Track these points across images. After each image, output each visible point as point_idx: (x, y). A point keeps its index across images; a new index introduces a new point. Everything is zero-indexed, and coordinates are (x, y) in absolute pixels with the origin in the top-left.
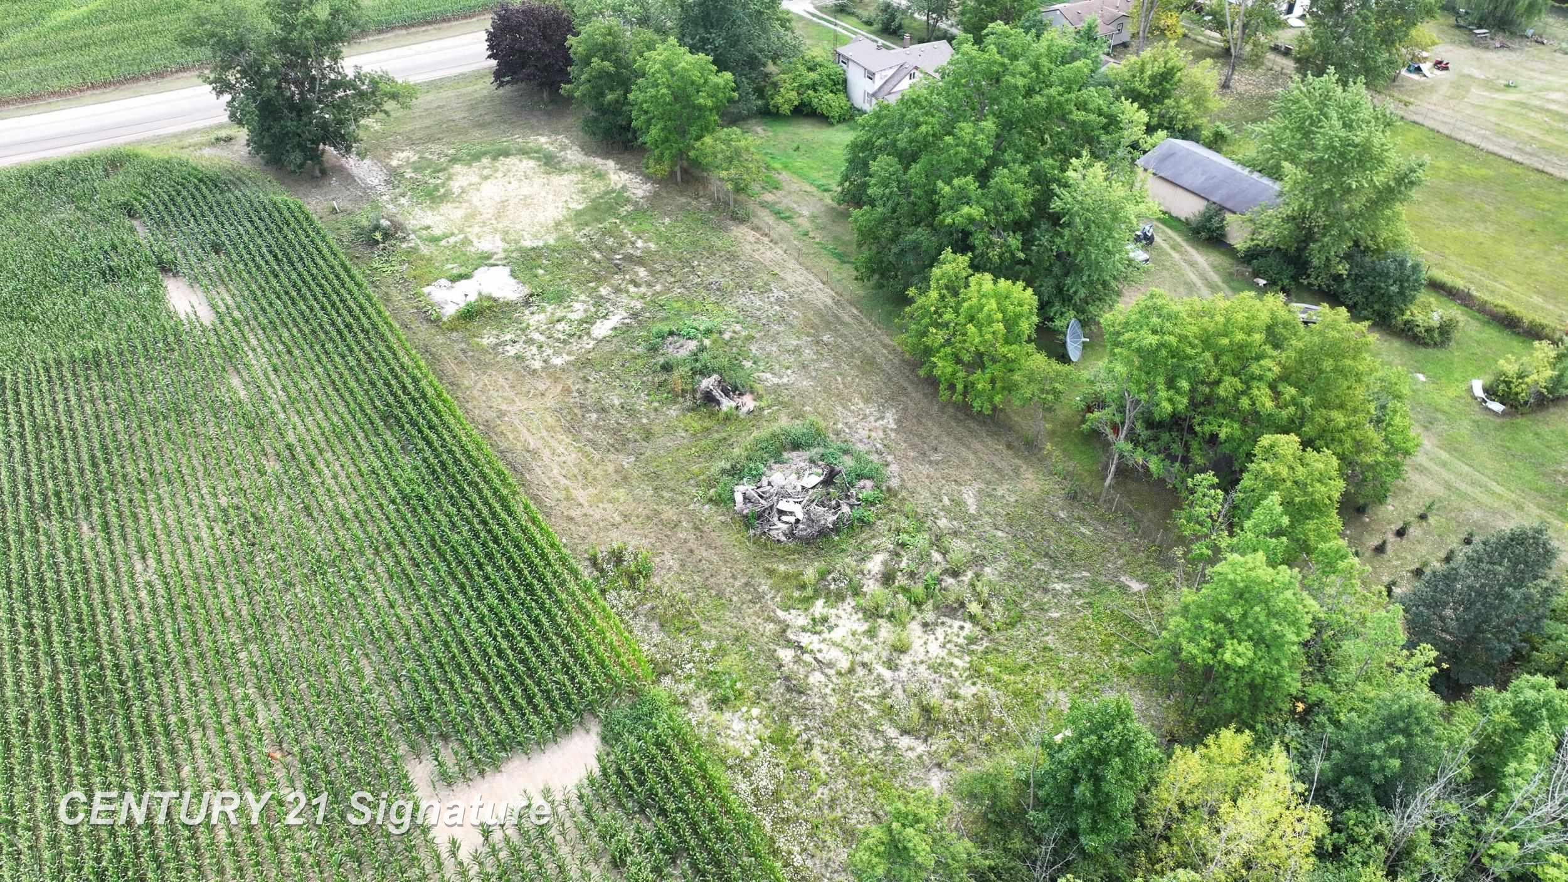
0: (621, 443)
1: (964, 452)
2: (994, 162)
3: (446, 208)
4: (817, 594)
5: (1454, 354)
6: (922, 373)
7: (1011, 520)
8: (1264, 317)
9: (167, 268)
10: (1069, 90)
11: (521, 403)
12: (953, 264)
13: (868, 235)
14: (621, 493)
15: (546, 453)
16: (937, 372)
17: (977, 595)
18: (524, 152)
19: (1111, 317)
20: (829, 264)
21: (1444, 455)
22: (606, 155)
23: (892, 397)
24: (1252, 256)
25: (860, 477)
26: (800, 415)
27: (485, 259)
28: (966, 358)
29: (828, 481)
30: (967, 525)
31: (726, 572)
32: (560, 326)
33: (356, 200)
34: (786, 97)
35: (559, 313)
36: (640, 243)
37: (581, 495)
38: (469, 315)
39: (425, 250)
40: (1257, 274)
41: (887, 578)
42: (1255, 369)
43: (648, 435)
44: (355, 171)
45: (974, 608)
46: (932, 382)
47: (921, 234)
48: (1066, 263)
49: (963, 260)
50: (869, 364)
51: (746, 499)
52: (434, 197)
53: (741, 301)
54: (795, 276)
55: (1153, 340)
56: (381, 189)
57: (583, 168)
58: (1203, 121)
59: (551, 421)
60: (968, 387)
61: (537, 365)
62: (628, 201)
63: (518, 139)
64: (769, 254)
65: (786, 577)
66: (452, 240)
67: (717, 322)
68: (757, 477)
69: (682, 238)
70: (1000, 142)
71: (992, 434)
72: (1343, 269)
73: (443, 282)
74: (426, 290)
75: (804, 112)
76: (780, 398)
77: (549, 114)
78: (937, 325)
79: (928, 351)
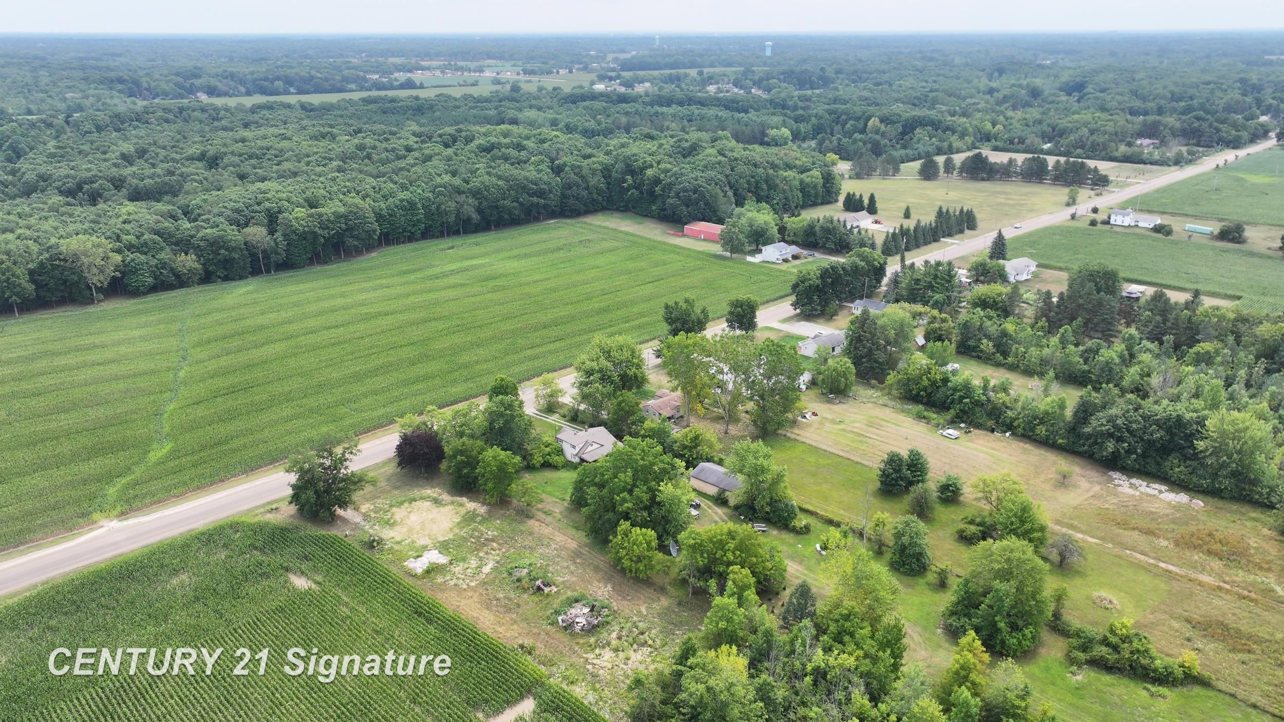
0: (509, 610)
1: (639, 595)
2: (634, 486)
3: (397, 528)
4: (596, 648)
5: (812, 536)
6: (619, 568)
7: (659, 615)
8: (725, 530)
9: (287, 570)
10: (656, 458)
11: (463, 602)
12: (624, 525)
13: (589, 518)
14: (515, 627)
15: (481, 618)
16: (625, 566)
17: (651, 639)
18: (422, 498)
19: (682, 536)
20: (574, 532)
21: (806, 572)
22: (461, 495)
23: (608, 579)
24: (737, 508)
25: (603, 608)
26: (575, 590)
27: (425, 548)
28: (635, 559)
29: (592, 611)
30: (644, 618)
31: (561, 646)
32: (469, 571)
33: (353, 530)
34: (538, 459)
35: (466, 566)
36: (489, 533)
37: (500, 630)
38: (428, 572)
39: (396, 547)
40: (740, 515)
41: (619, 638)
42: (727, 547)
43: (519, 606)
44: (347, 517)
45: (650, 642)
46: (623, 571)
47: (610, 515)
48: (666, 520)
49: (628, 523)
50: (597, 569)
51: (563, 621)
52: (390, 524)
53: (541, 551)
54: (560, 538)
55: (692, 542)
56: (363, 523)
57: (452, 503)
58: (715, 454)
59: (479, 606)
60: (637, 570)
61: (465, 586)
62: (478, 515)
63: (417, 493)
64: (547, 531)
65: (584, 644)
66: (407, 542)
67: (533, 560)
68: (565, 613)
69: (507, 528)
70: (635, 478)
71: (648, 587)
72: (768, 509)
73: (411, 559)
74: (405, 564)
75: (547, 465)
76: (566, 586)
77: (427, 479)
78: (622, 548)
79: (620, 559)
